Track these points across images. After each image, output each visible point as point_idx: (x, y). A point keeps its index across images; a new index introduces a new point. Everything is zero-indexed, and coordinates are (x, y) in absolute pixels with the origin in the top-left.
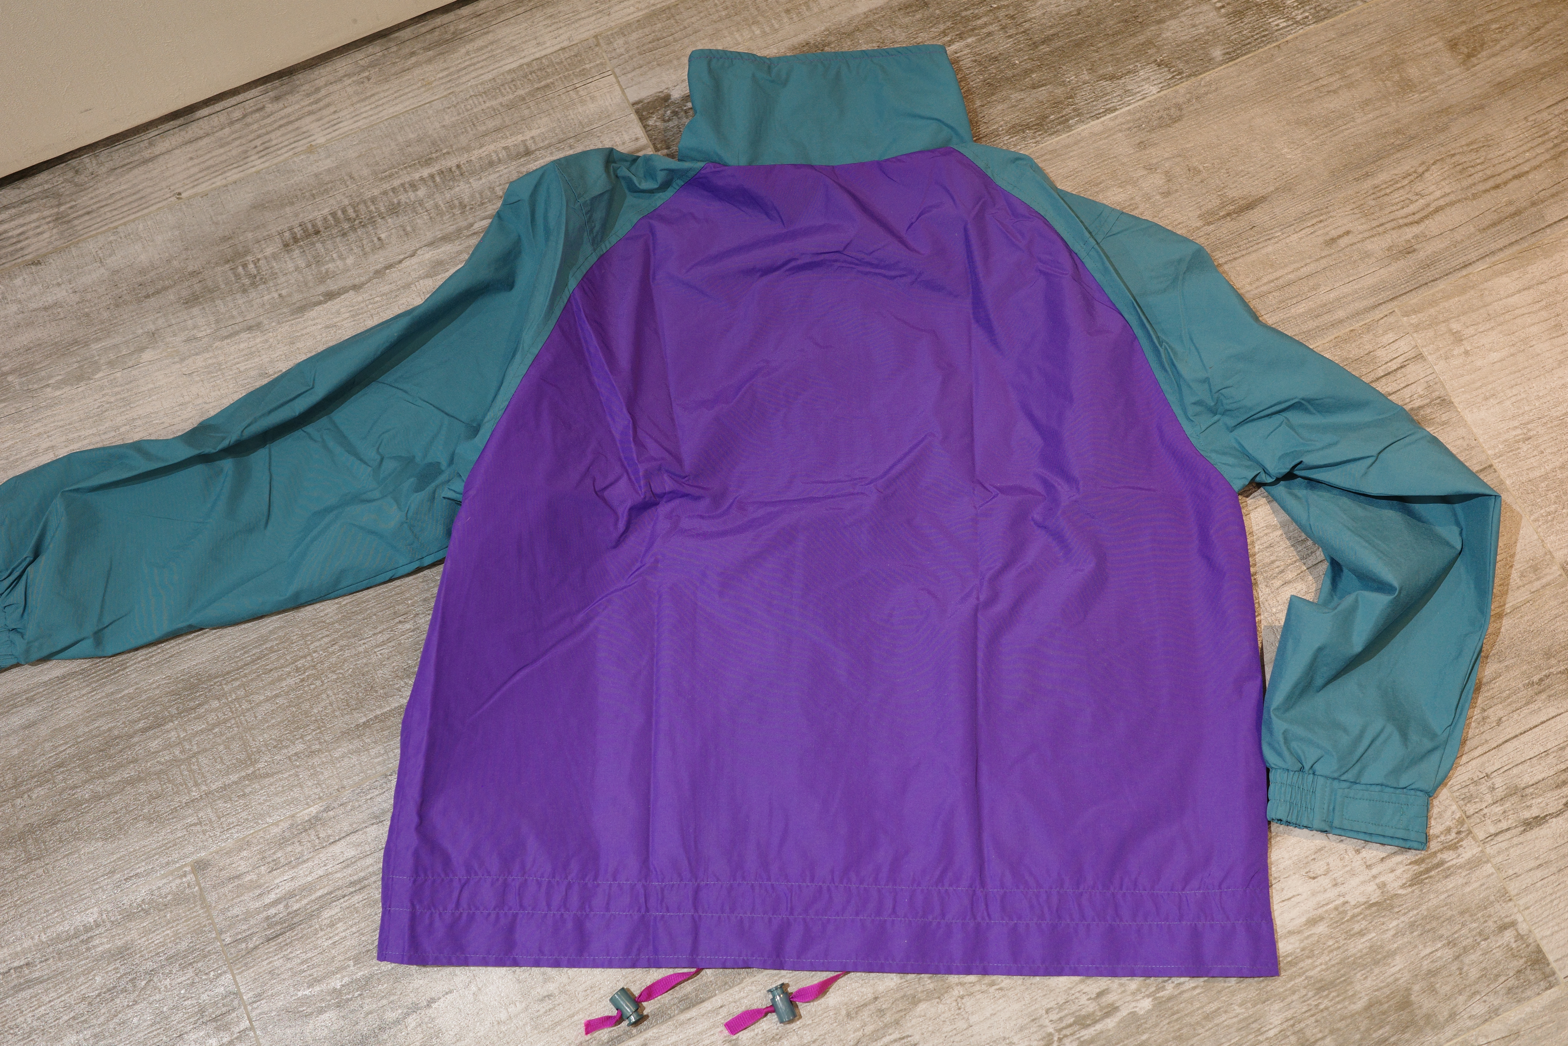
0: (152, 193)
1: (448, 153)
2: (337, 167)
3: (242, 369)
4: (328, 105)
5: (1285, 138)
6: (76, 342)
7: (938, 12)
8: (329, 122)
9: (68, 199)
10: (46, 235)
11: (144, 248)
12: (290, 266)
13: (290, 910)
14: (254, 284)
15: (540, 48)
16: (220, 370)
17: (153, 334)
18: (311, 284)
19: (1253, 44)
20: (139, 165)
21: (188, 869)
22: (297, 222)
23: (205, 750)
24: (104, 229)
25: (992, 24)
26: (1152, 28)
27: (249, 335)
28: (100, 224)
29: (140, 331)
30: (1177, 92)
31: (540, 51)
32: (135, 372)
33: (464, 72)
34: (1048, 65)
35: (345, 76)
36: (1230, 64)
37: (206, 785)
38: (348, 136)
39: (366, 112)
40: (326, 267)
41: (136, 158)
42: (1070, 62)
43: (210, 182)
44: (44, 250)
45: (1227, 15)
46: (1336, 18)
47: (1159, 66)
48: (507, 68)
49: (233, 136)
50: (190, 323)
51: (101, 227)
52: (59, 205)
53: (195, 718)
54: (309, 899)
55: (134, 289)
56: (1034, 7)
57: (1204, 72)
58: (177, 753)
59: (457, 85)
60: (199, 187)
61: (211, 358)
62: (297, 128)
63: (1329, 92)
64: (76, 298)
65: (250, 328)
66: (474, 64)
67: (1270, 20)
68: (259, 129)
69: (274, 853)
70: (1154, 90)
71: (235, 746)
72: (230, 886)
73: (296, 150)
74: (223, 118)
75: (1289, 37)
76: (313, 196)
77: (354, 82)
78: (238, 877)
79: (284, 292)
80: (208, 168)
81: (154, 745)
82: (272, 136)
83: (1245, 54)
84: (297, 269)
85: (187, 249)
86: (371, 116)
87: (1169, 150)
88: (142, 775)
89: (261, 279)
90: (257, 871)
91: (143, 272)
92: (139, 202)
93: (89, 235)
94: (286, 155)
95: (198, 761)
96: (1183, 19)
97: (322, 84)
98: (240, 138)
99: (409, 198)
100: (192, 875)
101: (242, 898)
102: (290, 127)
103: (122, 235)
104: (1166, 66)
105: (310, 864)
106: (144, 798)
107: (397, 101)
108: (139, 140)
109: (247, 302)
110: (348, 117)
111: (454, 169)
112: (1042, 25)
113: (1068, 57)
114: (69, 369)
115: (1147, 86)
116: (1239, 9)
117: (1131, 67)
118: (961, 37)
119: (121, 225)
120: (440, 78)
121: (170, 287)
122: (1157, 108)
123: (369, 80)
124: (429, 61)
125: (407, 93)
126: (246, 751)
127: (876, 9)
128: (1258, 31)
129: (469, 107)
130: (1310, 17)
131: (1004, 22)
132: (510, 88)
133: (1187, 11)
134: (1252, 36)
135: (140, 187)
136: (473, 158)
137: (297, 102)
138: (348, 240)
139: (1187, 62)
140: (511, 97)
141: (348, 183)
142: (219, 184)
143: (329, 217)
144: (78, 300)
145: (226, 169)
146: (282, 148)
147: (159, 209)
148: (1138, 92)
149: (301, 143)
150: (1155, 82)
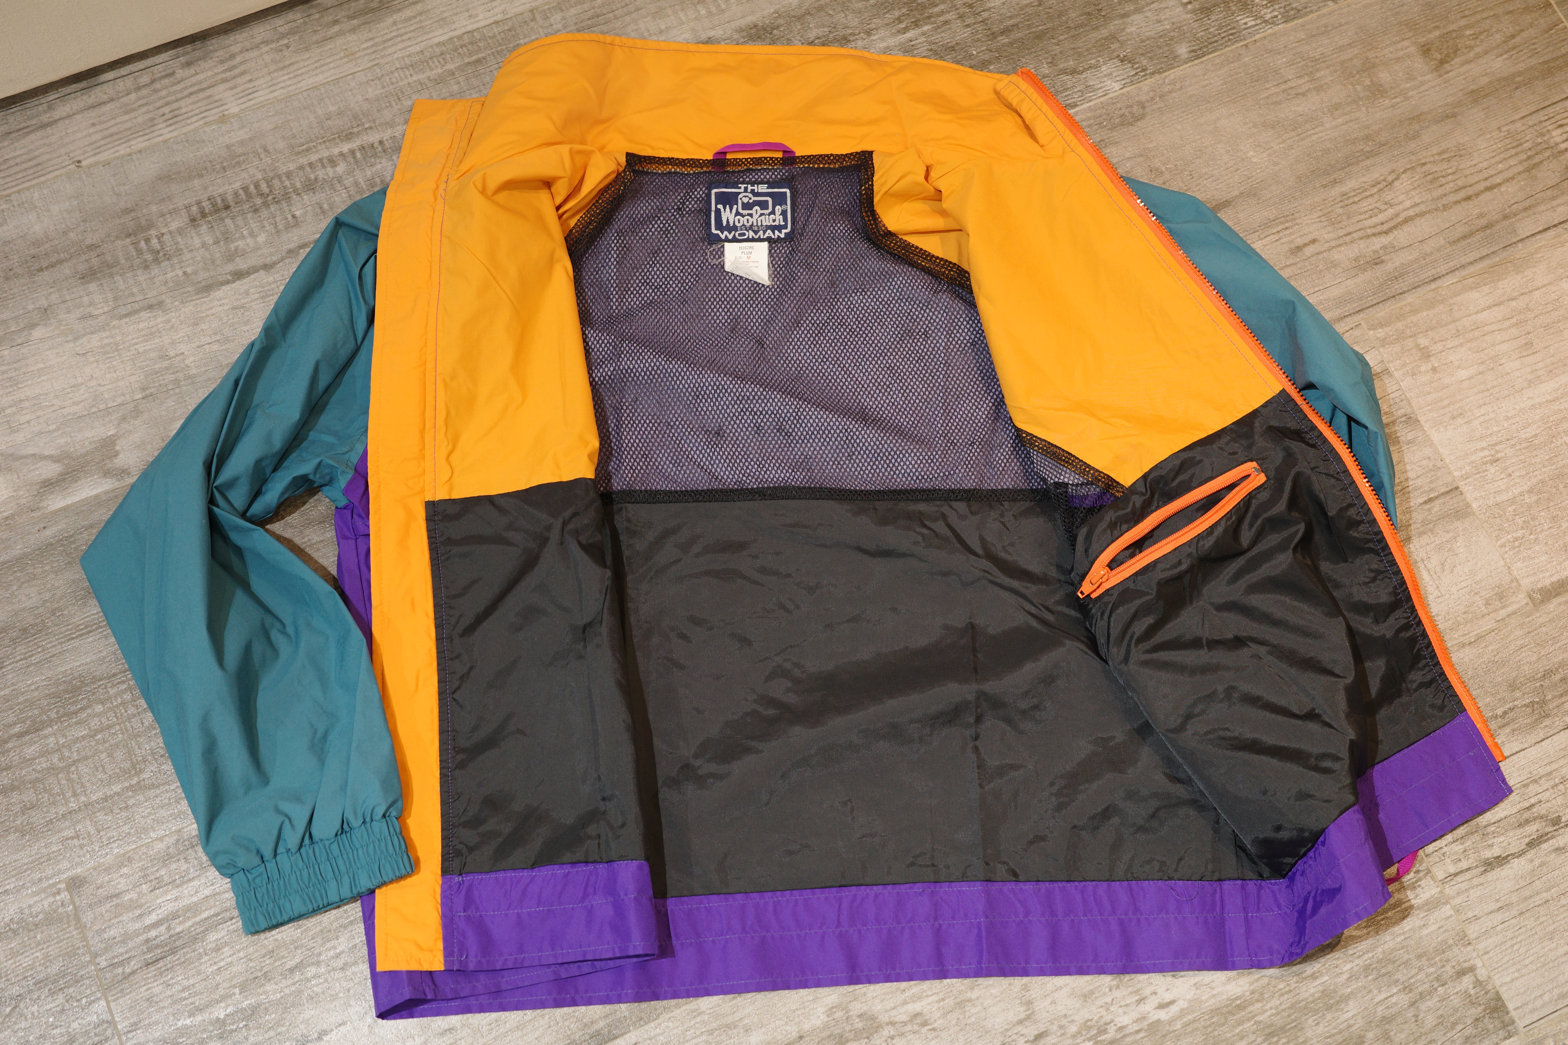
0: (50, 160)
1: (371, 128)
2: (251, 139)
3: (141, 350)
4: (243, 73)
5: (1251, 140)
8: (243, 91)
11: (38, 218)
12: (197, 242)
13: (172, 932)
14: (156, 260)
15: (472, 20)
16: (117, 350)
17: (46, 310)
18: (218, 262)
19: (1220, 42)
20: (36, 130)
21: (62, 886)
22: (206, 196)
23: (86, 758)
25: (949, 12)
26: (1116, 22)
27: (150, 315)
29: (31, 307)
30: (1140, 89)
31: (472, 23)
32: (24, 350)
33: (390, 43)
34: (1006, 56)
35: (263, 43)
36: (1196, 62)
37: (86, 795)
38: (263, 106)
39: (284, 81)
40: (236, 244)
41: (33, 122)
42: (1029, 54)
43: (113, 150)
45: (1193, 11)
46: (1306, 19)
47: (1122, 61)
48: (436, 40)
49: (140, 102)
50: (86, 299)
53: (76, 723)
54: (194, 920)
55: (26, 262)
57: (1169, 70)
58: (55, 760)
59: (382, 57)
60: (101, 155)
61: (107, 337)
62: (209, 97)
63: (1297, 94)
65: (151, 307)
66: (401, 35)
67: (1238, 18)
68: (168, 95)
69: (157, 871)
70: (1117, 86)
71: (119, 754)
72: (108, 906)
73: (207, 120)
74: (129, 82)
75: (1258, 37)
76: (224, 168)
77: (272, 49)
78: (117, 896)
79: (189, 270)
80: (111, 135)
81: (30, 751)
82: (182, 103)
83: (1211, 53)
84: (204, 245)
85: (85, 221)
86: (289, 86)
87: (1130, 149)
88: (16, 783)
89: (165, 255)
90: (137, 889)
91: (36, 243)
92: (35, 169)
94: (197, 124)
95: (77, 769)
96: (1148, 14)
97: (237, 50)
98: (146, 104)
99: (327, 174)
100: (66, 893)
101: (120, 919)
102: (201, 95)
103: (15, 203)
104: (1130, 62)
105: (196, 883)
106: (17, 808)
107: (318, 71)
108: (37, 103)
109: (149, 279)
110: (264, 86)
111: (376, 145)
112: (1001, 15)
113: (1028, 49)
115: (1109, 82)
116: (1206, 5)
117: (1093, 62)
118: (916, 24)
119: (14, 192)
120: (364, 49)
121: (66, 260)
122: (1119, 105)
123: (288, 47)
124: (353, 30)
125: (328, 63)
126: (131, 760)
128: (1225, 29)
129: (394, 80)
130: (1280, 17)
131: (961, 10)
132: (439, 62)
133: (1152, 6)
134: (1219, 34)
135: (37, 153)
136: (396, 134)
137: (210, 69)
138: (260, 217)
139: (1151, 59)
140: (440, 71)
141: (262, 156)
142: (122, 152)
143: (241, 192)
145: (131, 137)
146: (192, 116)
147: (56, 177)
148: (1100, 88)
149: (213, 112)
150: (1118, 79)
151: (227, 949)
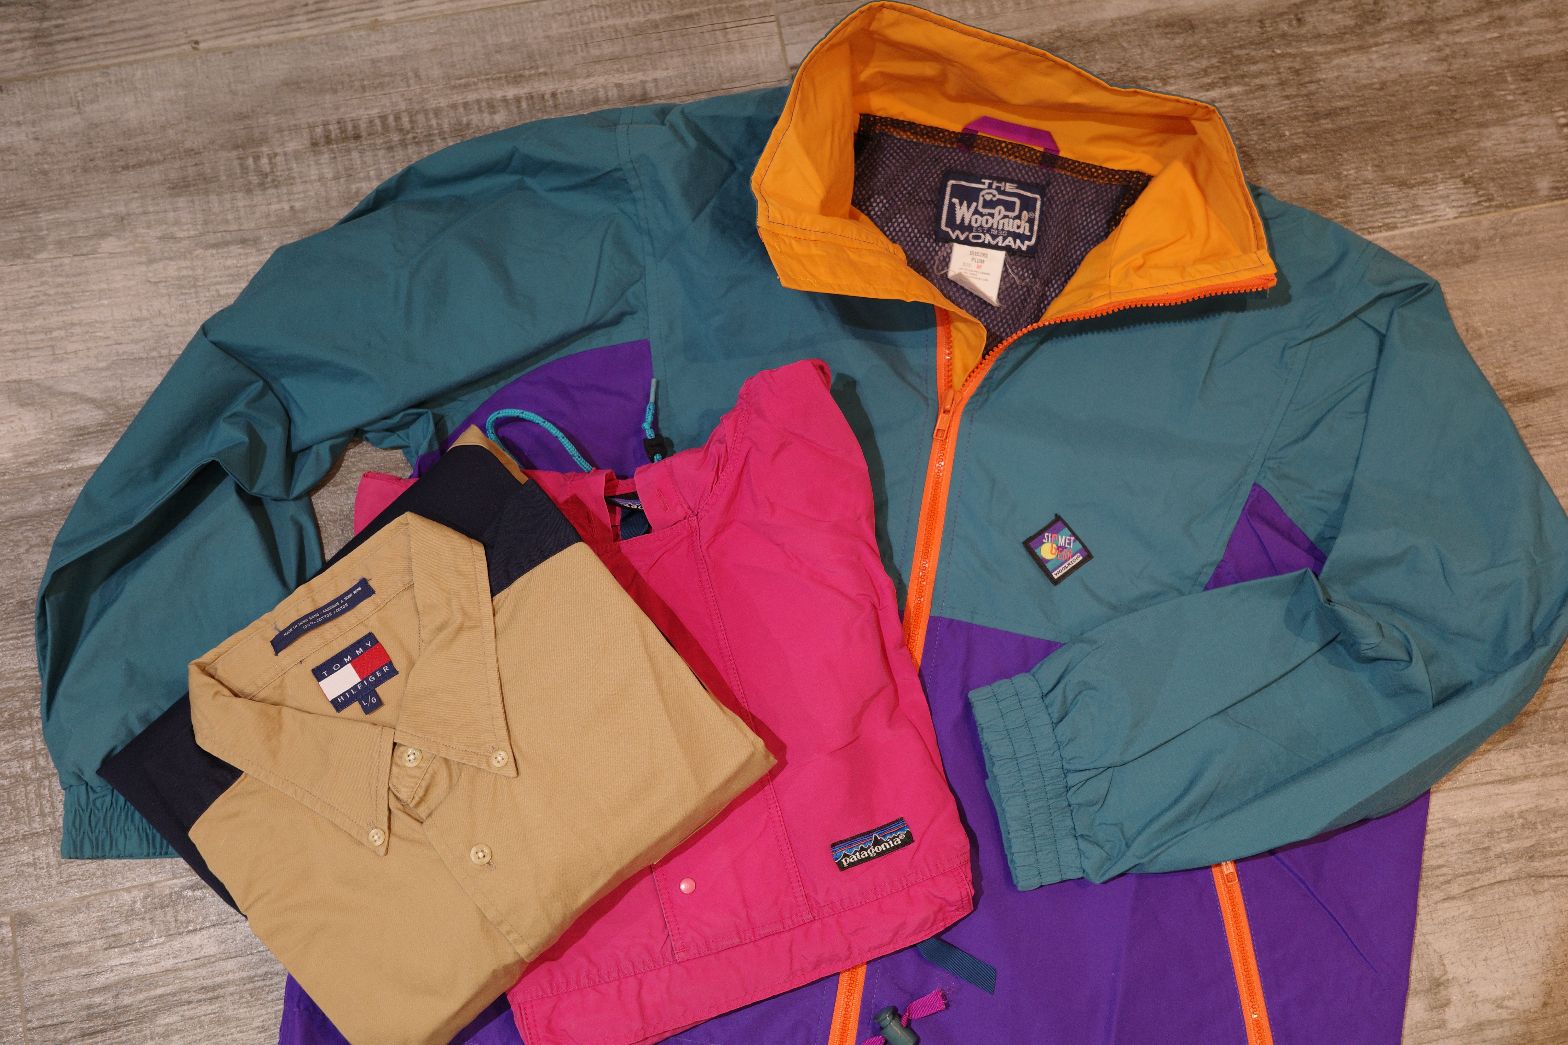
0: (163, 33)
1: (545, 74)
2: (402, 57)
3: (222, 292)
6: (23, 205)
7: (1204, 41)
9: (55, 14)
10: (17, 55)
11: (136, 102)
12: (314, 173)
13: (118, 1003)
14: (262, 185)
16: (195, 286)
17: (123, 219)
18: (333, 203)
21: (6, 920)
22: (335, 117)
24: (92, 64)
25: (1268, 74)
26: (1470, 131)
27: (241, 251)
28: (89, 57)
29: (107, 211)
30: (1478, 223)
32: (88, 263)
34: (1325, 147)
36: (1557, 203)
37: (54, 818)
38: (425, 19)
40: (358, 185)
42: (1354, 149)
43: (238, 37)
44: (10, 75)
47: (1466, 182)
50: (171, 215)
51: (89, 61)
52: (43, 19)
54: (146, 994)
55: (112, 154)
56: (1327, 66)
57: (1520, 206)
58: (28, 767)
60: (223, 39)
61: (187, 268)
64: (36, 147)
65: (243, 242)
69: (116, 926)
70: (1451, 213)
72: (54, 954)
73: (356, 22)
76: (363, 87)
78: (65, 945)
79: (298, 205)
80: (240, 17)
84: (321, 178)
85: (189, 118)
89: (273, 181)
90: (90, 944)
91: (128, 134)
92: (144, 41)
93: (71, 67)
94: (342, 25)
95: (50, 786)
96: (1513, 129)
99: (482, 121)
100: (9, 929)
101: (64, 973)
103: (113, 78)
104: (1475, 186)
105: (157, 951)
109: (249, 206)
111: (547, 96)
112: (1331, 92)
113: (1354, 143)
114: (7, 238)
115: (1442, 206)
117: (1430, 176)
118: (1225, 81)
119: (114, 65)
121: (159, 162)
122: (1448, 238)
127: (1128, 18)
129: (585, 19)
131: (1284, 76)
132: (643, 7)
133: (1520, 119)
135: (150, 21)
136: (574, 89)
138: (393, 157)
139: (1502, 187)
140: (642, 19)
141: (411, 82)
142: (249, 41)
143: (377, 121)
144: (38, 150)
145: (263, 24)
146: (339, 14)
147: (167, 56)
148: (1429, 212)
149: (365, 13)
150: (1454, 204)
151: (177, 1037)
